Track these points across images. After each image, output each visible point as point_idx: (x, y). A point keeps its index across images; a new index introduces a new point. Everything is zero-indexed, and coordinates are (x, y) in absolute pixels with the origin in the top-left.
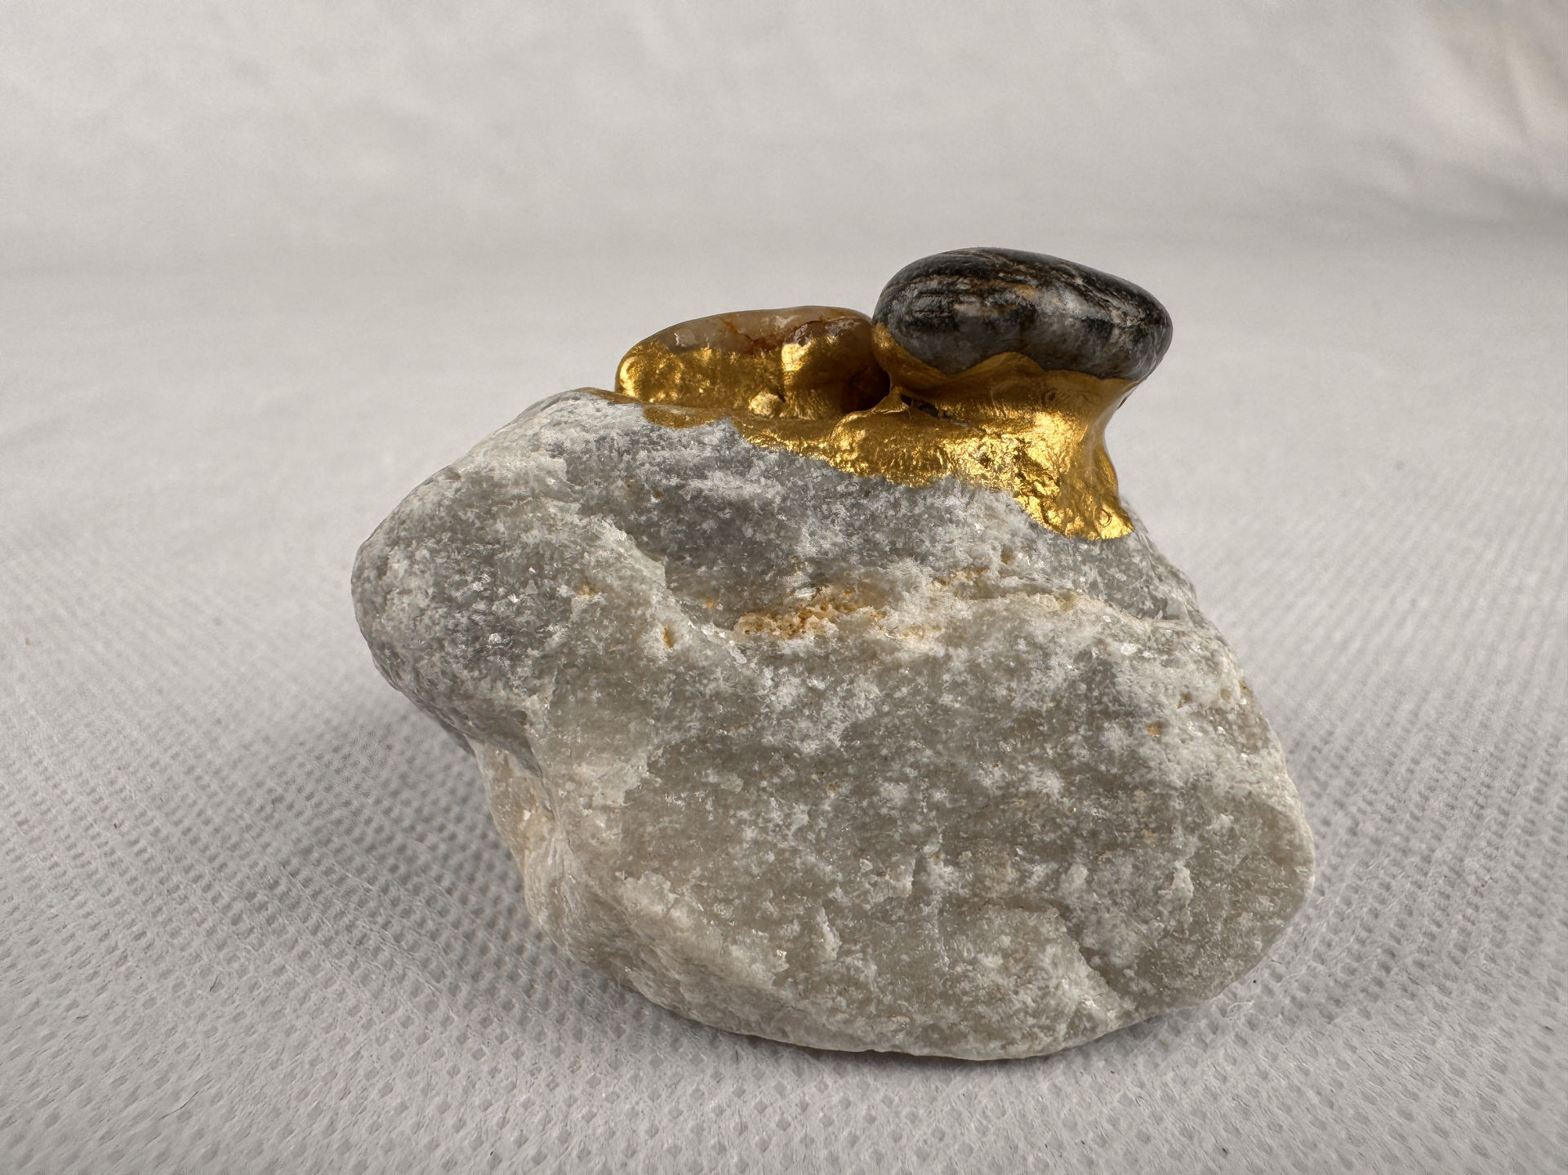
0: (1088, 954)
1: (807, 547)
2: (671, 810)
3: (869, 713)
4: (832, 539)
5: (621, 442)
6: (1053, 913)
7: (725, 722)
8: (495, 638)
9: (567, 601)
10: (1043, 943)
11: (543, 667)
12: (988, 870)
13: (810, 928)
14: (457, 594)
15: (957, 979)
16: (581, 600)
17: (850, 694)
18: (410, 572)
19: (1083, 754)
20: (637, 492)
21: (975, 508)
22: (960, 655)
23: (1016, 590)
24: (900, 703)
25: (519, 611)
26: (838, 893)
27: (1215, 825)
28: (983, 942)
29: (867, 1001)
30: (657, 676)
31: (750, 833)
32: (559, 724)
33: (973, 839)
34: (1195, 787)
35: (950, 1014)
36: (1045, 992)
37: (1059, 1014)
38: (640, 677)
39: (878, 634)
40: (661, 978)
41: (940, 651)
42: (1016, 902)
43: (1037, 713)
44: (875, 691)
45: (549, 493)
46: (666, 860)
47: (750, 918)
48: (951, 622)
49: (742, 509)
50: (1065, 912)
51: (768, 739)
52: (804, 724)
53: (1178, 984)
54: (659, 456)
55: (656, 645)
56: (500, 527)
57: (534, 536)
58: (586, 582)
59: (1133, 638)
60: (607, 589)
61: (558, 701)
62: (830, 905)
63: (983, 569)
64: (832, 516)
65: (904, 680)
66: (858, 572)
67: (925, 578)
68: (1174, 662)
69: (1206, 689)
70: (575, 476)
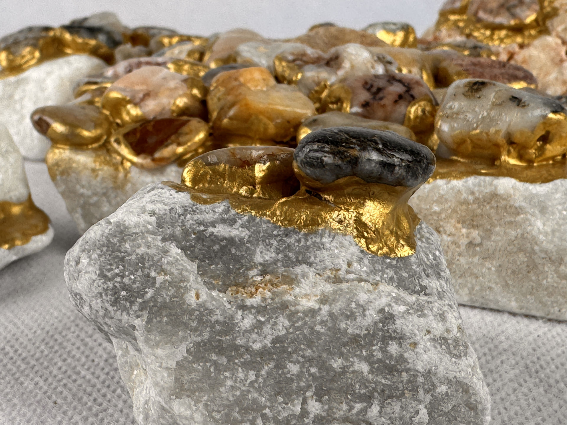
1: (258, 259)
2: (195, 370)
3: (284, 332)
4: (270, 256)
5: (180, 211)
7: (220, 333)
8: (123, 293)
9: (155, 278)
11: (142, 308)
12: (335, 405)
14: (109, 274)
16: (160, 279)
17: (275, 324)
18: (89, 264)
19: (379, 355)
20: (186, 233)
21: (334, 244)
22: (325, 309)
23: (353, 280)
24: (298, 329)
25: (134, 282)
26: (267, 411)
27: (439, 390)
30: (191, 312)
31: (229, 383)
32: (149, 331)
33: (328, 392)
34: (429, 372)
38: (184, 312)
39: (288, 297)
41: (317, 307)
42: (347, 420)
43: (359, 336)
44: (287, 323)
45: (148, 232)
46: (194, 392)
48: (323, 293)
49: (231, 241)
51: (238, 342)
52: (254, 336)
54: (196, 217)
55: (191, 299)
56: (127, 246)
57: (142, 250)
58: (162, 271)
59: (406, 303)
60: (171, 274)
61: (149, 321)
62: (264, 416)
63: (338, 270)
64: (270, 245)
65: (300, 319)
66: (281, 270)
67: (311, 272)
68: (423, 315)
69: (438, 328)
70: (160, 225)
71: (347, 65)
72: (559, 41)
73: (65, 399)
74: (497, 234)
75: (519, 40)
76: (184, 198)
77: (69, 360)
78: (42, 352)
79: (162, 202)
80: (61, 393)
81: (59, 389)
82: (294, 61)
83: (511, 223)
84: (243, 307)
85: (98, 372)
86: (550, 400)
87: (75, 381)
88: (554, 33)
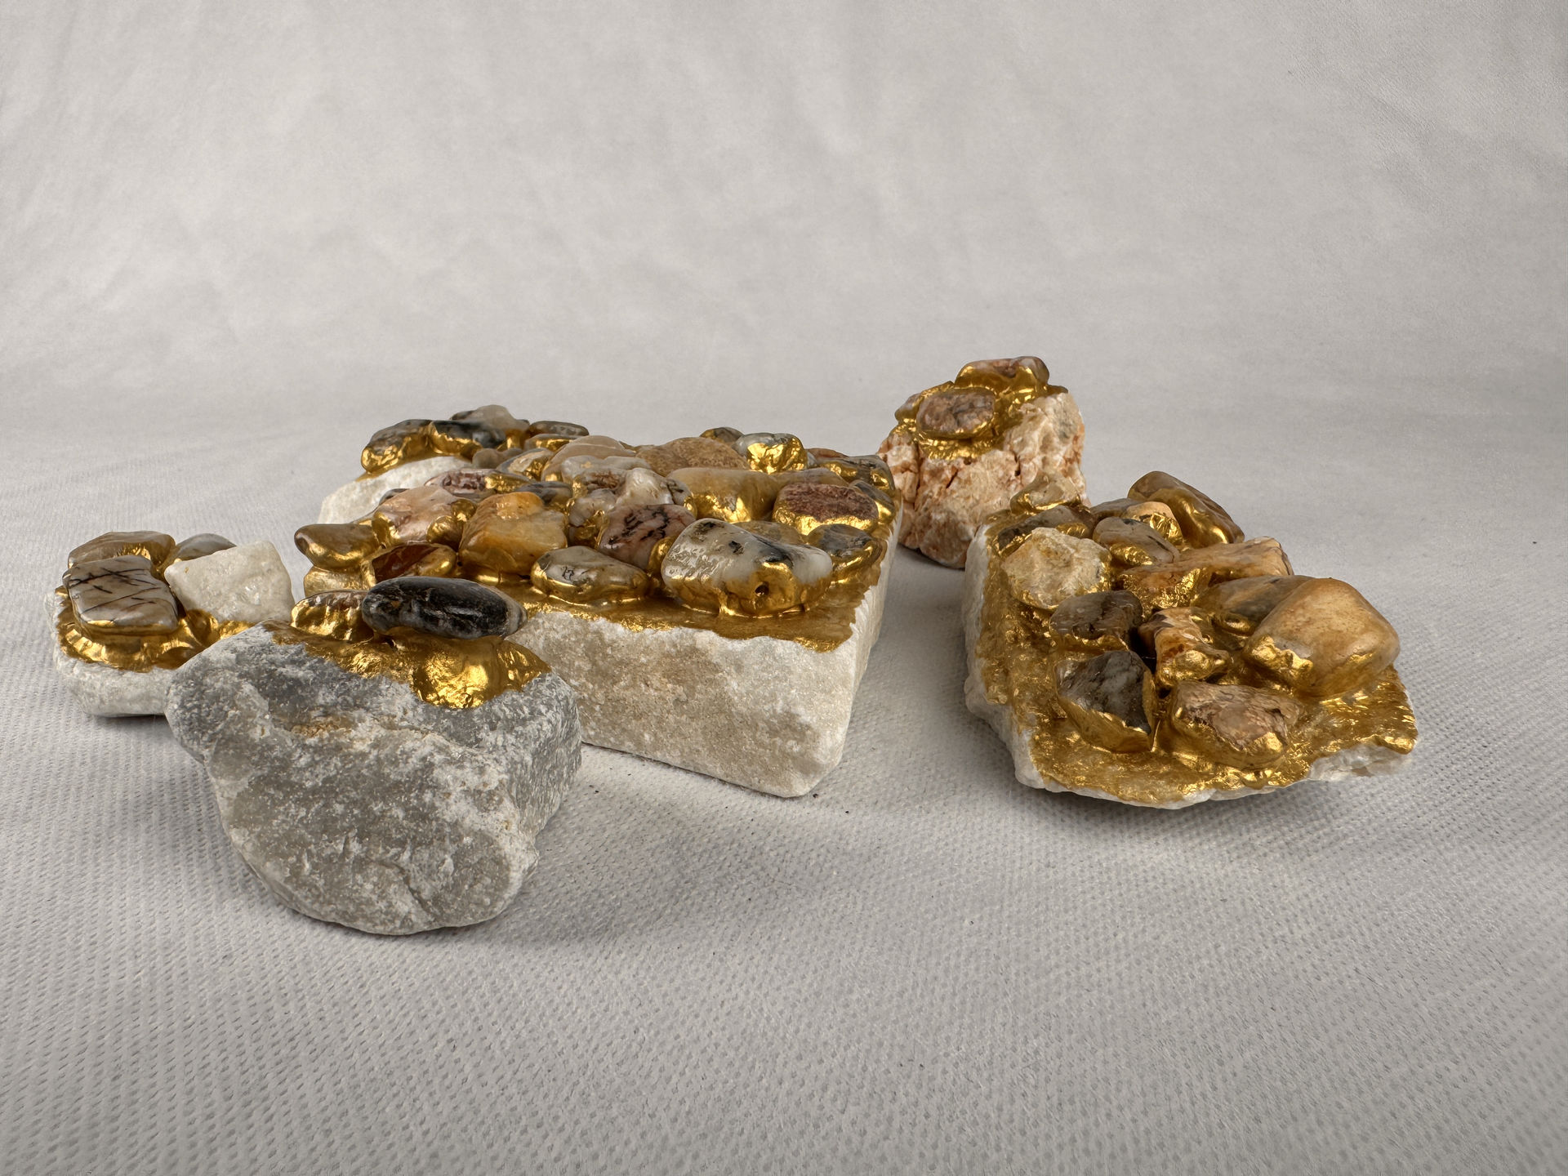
0: (412, 891)
1: (320, 700)
2: (254, 802)
3: (334, 773)
4: (331, 698)
5: (258, 649)
6: (396, 870)
7: (278, 769)
8: (198, 724)
9: (227, 712)
10: (390, 883)
11: (211, 740)
12: (373, 847)
13: (299, 860)
15: (355, 892)
16: (232, 713)
17: (328, 764)
19: (415, 802)
20: (260, 671)
21: (391, 691)
22: (375, 752)
23: (405, 727)
24: (347, 770)
25: (209, 714)
26: (312, 847)
27: (464, 841)
28: (366, 878)
29: (319, 896)
30: (254, 747)
31: (282, 817)
32: (216, 761)
33: (369, 835)
34: (456, 823)
35: (352, 907)
36: (391, 905)
37: (396, 916)
38: (248, 746)
39: (343, 740)
41: (368, 750)
42: (382, 863)
43: (400, 782)
44: (339, 764)
45: (228, 668)
46: (250, 823)
47: (277, 852)
48: (376, 738)
49: (297, 681)
50: (402, 871)
51: (294, 779)
52: (308, 774)
53: (448, 911)
54: (271, 656)
55: (256, 734)
56: (208, 680)
57: (219, 685)
58: (234, 706)
59: (449, 754)
60: (241, 709)
61: (216, 752)
62: (309, 852)
63: (394, 716)
64: (332, 688)
65: (350, 761)
66: (340, 713)
67: (368, 718)
69: (473, 781)
70: (238, 661)
71: (626, 493)
74: (700, 692)
75: (966, 453)
76: (267, 637)
82: (591, 483)
84: (302, 746)
88: (1007, 448)
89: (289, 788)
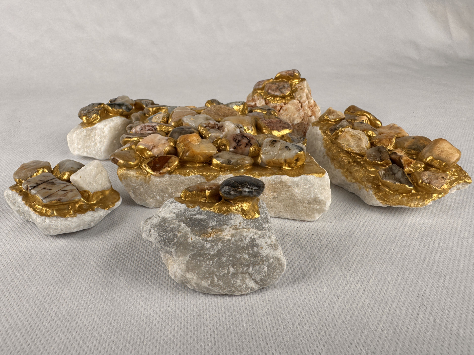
0: (253, 279)
1: (211, 225)
2: (193, 263)
3: (220, 248)
4: (214, 224)
5: (183, 211)
6: (247, 274)
7: (200, 250)
8: (167, 241)
9: (177, 235)
10: (246, 278)
11: (174, 245)
12: (238, 269)
13: (213, 278)
14: (161, 235)
15: (234, 284)
16: (179, 235)
17: (218, 245)
19: (251, 252)
20: (186, 219)
21: (235, 217)
22: (233, 239)
23: (241, 228)
24: (225, 246)
25: (170, 237)
26: (217, 273)
27: (270, 261)
28: (237, 279)
29: (222, 287)
30: (190, 245)
31: (204, 266)
32: (176, 252)
33: (236, 265)
34: (267, 256)
35: (233, 289)
36: (247, 285)
37: (249, 288)
38: (188, 245)
39: (221, 236)
40: (192, 285)
41: (231, 238)
42: (242, 273)
43: (244, 246)
44: (221, 244)
45: (173, 219)
46: (192, 270)
47: (205, 277)
48: (232, 234)
49: (201, 220)
50: (249, 274)
51: (206, 252)
52: (211, 250)
53: (266, 283)
54: (189, 213)
55: (190, 240)
56: (167, 225)
57: (172, 226)
58: (179, 232)
59: (258, 235)
60: (182, 233)
61: (176, 249)
62: (216, 275)
63: (236, 225)
64: (214, 220)
65: (225, 243)
66: (218, 227)
67: (228, 228)
68: (264, 238)
69: (269, 241)
70: (177, 216)
71: (226, 130)
72: (298, 102)
73: (142, 269)
74: (283, 194)
75: (284, 101)
76: (184, 206)
77: (140, 253)
78: (129, 250)
79: (177, 208)
80: (140, 267)
81: (139, 265)
82: (206, 127)
83: (287, 190)
84: (207, 241)
85: (151, 257)
86: (303, 253)
87: (144, 261)
88: (296, 99)
89: (204, 255)
